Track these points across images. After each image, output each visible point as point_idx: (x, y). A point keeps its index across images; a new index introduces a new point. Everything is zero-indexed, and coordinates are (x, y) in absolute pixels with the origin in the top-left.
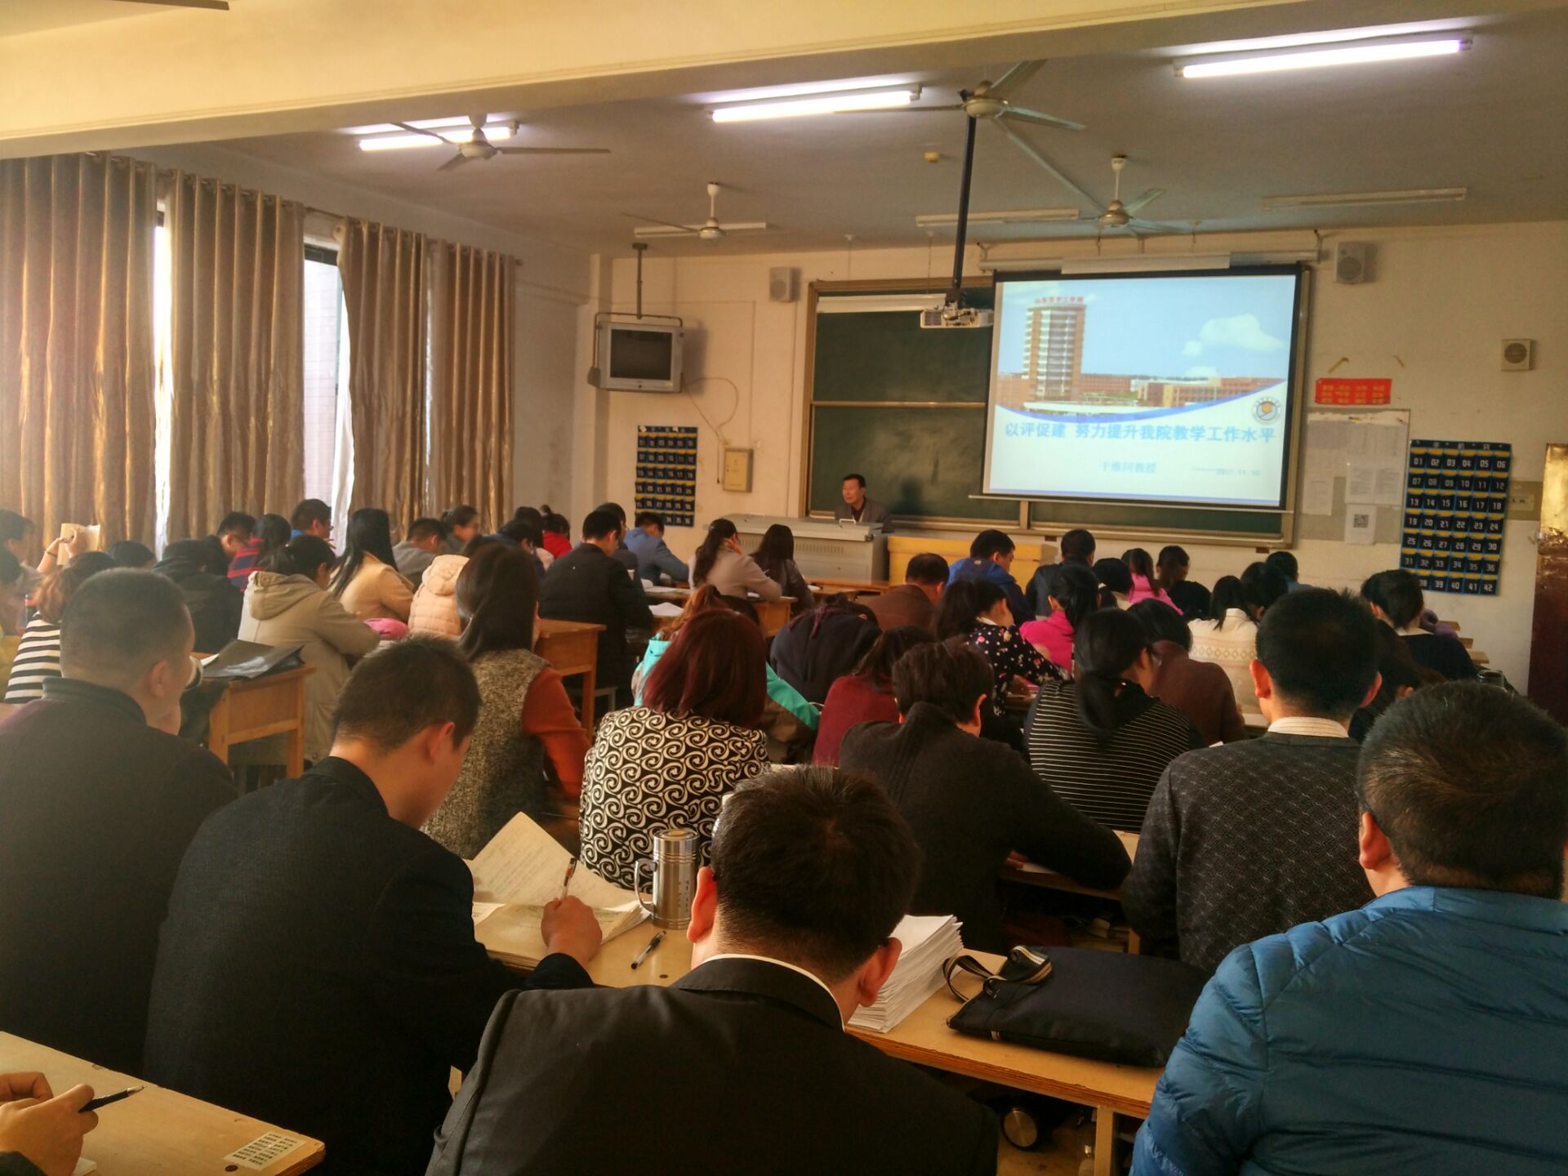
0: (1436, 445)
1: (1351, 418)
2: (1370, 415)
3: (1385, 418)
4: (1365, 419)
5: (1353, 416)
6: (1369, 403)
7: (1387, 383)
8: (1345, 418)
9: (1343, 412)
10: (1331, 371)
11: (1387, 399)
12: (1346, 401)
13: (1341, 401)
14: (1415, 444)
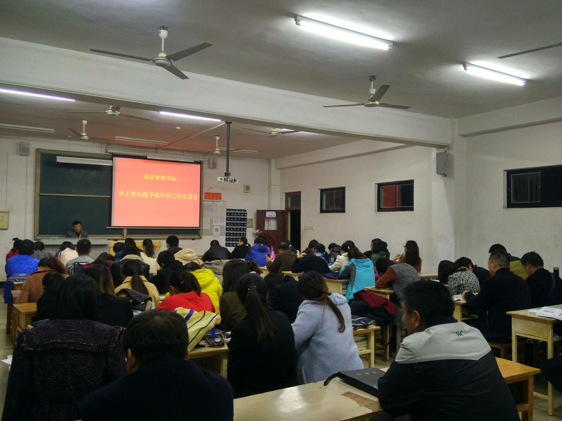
0: (232, 210)
1: (213, 203)
2: (217, 202)
3: (221, 203)
4: (216, 203)
5: (214, 202)
6: (217, 199)
7: (220, 194)
8: (212, 203)
9: (211, 201)
10: (208, 191)
11: (221, 198)
12: (212, 199)
13: (210, 198)
14: (228, 210)
